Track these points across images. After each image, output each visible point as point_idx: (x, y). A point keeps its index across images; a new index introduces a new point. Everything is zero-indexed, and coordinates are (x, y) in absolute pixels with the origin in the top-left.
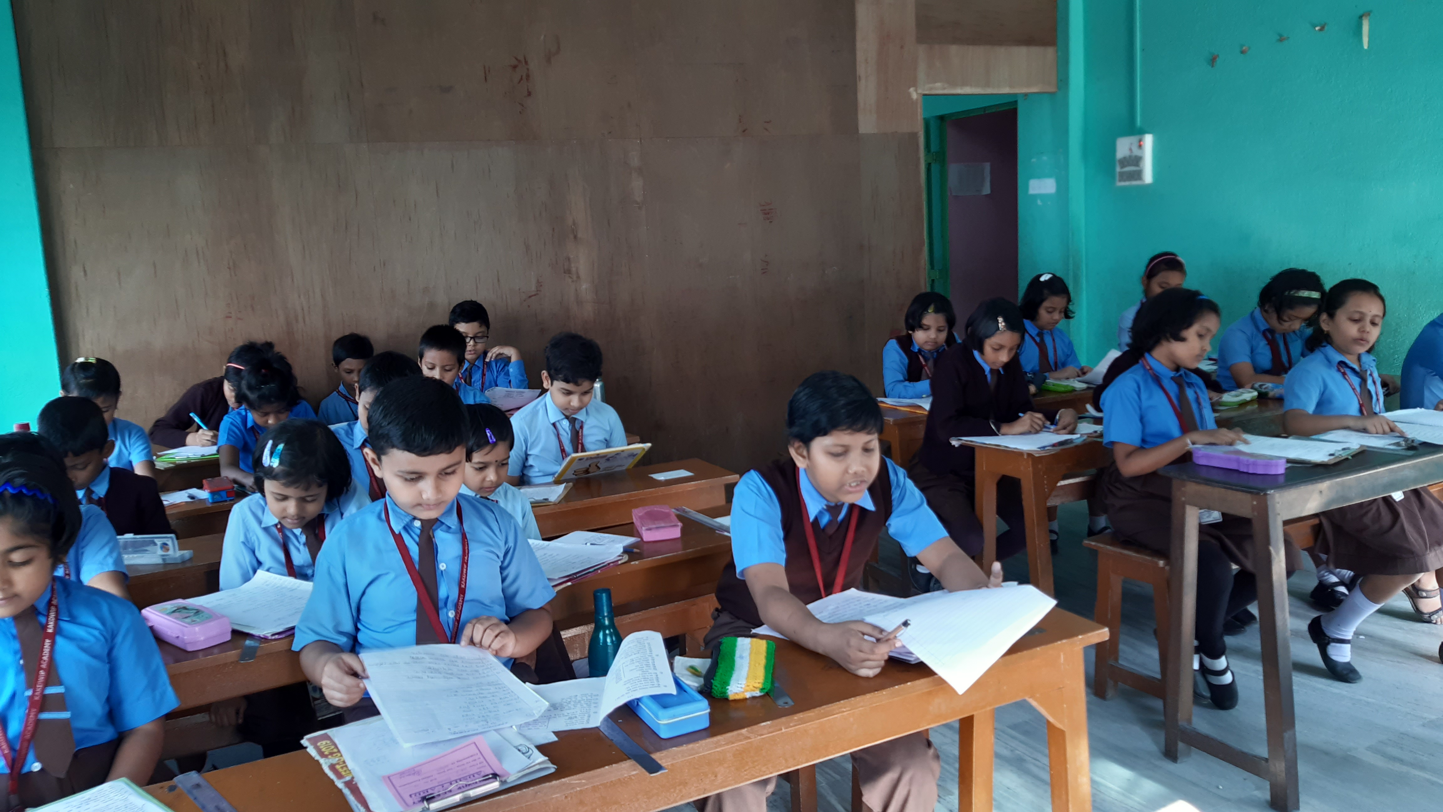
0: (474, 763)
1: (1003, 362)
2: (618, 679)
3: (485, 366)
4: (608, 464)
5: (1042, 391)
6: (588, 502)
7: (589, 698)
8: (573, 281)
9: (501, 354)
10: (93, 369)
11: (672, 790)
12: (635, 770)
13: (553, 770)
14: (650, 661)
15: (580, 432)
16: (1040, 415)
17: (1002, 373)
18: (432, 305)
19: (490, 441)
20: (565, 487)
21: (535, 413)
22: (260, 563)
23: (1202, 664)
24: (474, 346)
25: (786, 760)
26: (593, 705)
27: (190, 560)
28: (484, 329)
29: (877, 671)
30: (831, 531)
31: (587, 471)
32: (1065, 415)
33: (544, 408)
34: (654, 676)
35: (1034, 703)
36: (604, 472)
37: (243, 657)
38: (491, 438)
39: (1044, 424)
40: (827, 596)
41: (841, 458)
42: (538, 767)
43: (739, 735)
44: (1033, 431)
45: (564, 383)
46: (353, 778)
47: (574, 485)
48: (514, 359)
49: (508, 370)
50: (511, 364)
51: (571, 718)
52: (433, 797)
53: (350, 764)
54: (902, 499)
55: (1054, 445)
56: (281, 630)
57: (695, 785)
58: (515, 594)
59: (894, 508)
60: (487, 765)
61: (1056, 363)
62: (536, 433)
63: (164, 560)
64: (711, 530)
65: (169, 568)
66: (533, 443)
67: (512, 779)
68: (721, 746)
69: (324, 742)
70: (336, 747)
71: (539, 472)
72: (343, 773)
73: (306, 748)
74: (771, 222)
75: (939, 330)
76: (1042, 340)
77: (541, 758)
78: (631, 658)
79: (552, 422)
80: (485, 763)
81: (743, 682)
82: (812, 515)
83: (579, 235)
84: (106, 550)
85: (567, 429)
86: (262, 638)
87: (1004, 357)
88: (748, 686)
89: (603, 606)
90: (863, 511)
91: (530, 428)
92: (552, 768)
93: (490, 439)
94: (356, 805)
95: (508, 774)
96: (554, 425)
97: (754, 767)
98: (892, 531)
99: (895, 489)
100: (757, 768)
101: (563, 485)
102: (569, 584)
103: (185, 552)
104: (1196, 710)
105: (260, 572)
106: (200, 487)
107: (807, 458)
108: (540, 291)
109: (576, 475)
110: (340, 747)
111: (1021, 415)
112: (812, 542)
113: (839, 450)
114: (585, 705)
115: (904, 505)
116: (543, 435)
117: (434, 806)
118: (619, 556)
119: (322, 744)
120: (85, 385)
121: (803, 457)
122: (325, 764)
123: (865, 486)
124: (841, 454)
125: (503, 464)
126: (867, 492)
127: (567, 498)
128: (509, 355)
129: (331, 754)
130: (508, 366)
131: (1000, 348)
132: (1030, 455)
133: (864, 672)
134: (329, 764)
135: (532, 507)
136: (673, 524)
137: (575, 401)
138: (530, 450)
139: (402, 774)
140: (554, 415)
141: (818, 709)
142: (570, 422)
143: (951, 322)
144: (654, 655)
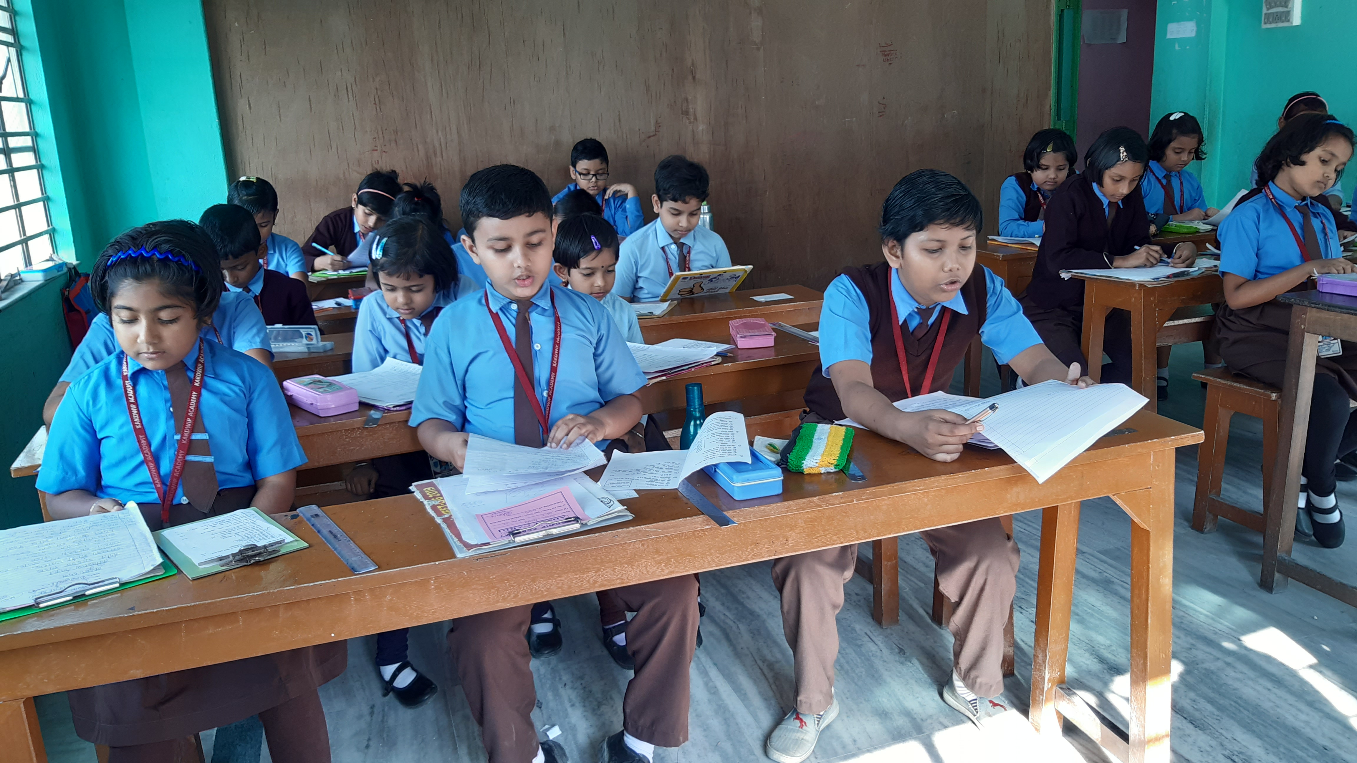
0: (560, 508)
1: (1123, 194)
2: (699, 449)
3: (604, 202)
4: (711, 285)
5: (1161, 231)
6: (690, 317)
7: (671, 465)
8: (690, 123)
9: (620, 191)
10: (254, 187)
11: (744, 548)
12: (707, 525)
13: (631, 518)
14: (730, 436)
15: (688, 257)
16: (1157, 248)
17: (1122, 207)
18: (557, 144)
19: (596, 247)
20: (669, 305)
21: (646, 237)
22: (386, 351)
23: (1308, 501)
24: (596, 182)
25: (857, 532)
26: (673, 472)
27: (332, 349)
28: (604, 166)
29: (956, 456)
30: (920, 334)
31: (691, 292)
32: (1184, 250)
33: (654, 233)
34: (732, 448)
35: (1119, 502)
36: (708, 294)
37: (366, 422)
38: (596, 245)
39: (1161, 257)
40: (913, 396)
41: (936, 255)
42: (616, 514)
43: (810, 502)
44: (1148, 264)
45: (673, 202)
46: (451, 516)
47: (679, 304)
48: (630, 195)
49: (625, 207)
50: (627, 201)
51: (651, 481)
52: (520, 533)
53: (450, 506)
54: (997, 305)
55: (1168, 277)
56: (402, 403)
57: (766, 546)
58: (610, 380)
59: (988, 316)
60: (570, 510)
61: (1181, 208)
62: (646, 256)
63: (308, 348)
64: (805, 341)
65: (313, 355)
66: (642, 266)
67: (592, 523)
68: (792, 510)
69: (429, 489)
70: (439, 492)
71: (648, 293)
72: (443, 512)
73: (413, 492)
74: (890, 64)
75: (1059, 169)
76: (1169, 182)
77: (621, 507)
78: (713, 432)
79: (661, 246)
80: (569, 509)
81: (819, 458)
82: (902, 317)
83: (698, 76)
84: (254, 330)
85: (676, 254)
86: (386, 409)
87: (1124, 189)
88: (823, 461)
89: (694, 399)
90: (955, 314)
91: (640, 250)
92: (630, 517)
93: (594, 244)
94: (451, 536)
95: (590, 519)
96: (663, 248)
97: (825, 536)
98: (984, 338)
99: (991, 296)
100: (828, 536)
101: (668, 303)
102: (664, 378)
103: (328, 343)
104: (1296, 546)
105: (389, 360)
106: (346, 297)
107: (901, 258)
108: (658, 131)
109: (681, 295)
110: (442, 492)
111: (1136, 247)
112: (900, 344)
113: (935, 245)
114: (666, 471)
115: (998, 313)
116: (652, 258)
117: (519, 539)
118: (712, 358)
119: (427, 490)
120: (246, 201)
121: (897, 257)
122: (428, 505)
123: (958, 286)
124: (935, 251)
125: (609, 271)
126: (959, 291)
127: (670, 313)
128: (626, 192)
129: (434, 497)
130: (625, 202)
131: (1121, 179)
132: (1142, 286)
133: (941, 457)
134: (431, 505)
135: (638, 319)
136: (767, 333)
137: (683, 221)
138: (640, 272)
139: (494, 514)
140: (664, 239)
141: (891, 485)
142: (678, 246)
143: (1071, 160)
144: (734, 432)
